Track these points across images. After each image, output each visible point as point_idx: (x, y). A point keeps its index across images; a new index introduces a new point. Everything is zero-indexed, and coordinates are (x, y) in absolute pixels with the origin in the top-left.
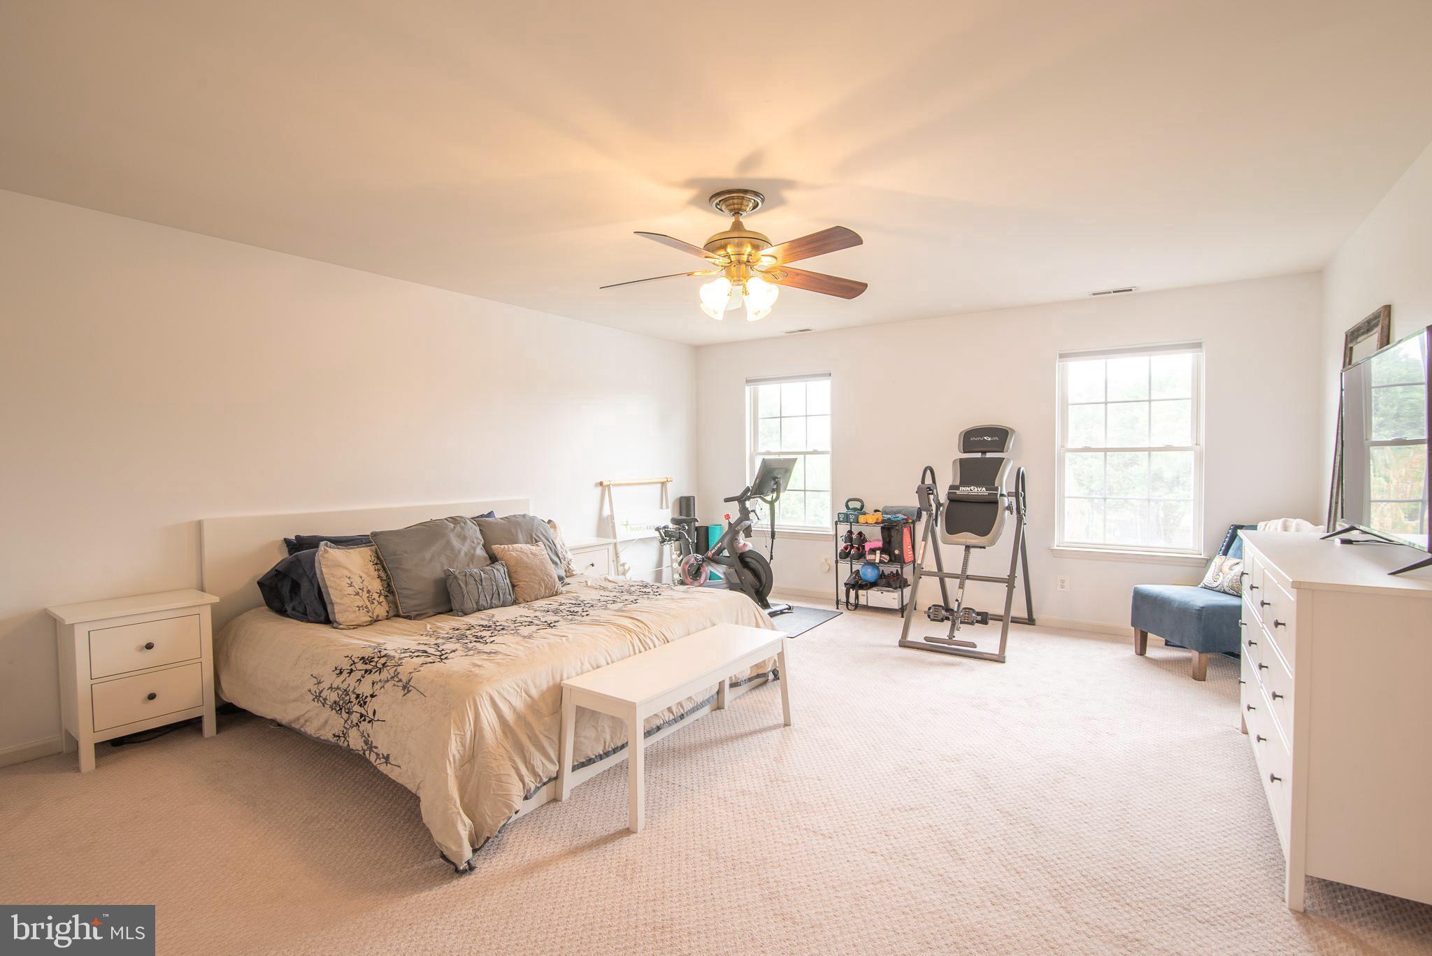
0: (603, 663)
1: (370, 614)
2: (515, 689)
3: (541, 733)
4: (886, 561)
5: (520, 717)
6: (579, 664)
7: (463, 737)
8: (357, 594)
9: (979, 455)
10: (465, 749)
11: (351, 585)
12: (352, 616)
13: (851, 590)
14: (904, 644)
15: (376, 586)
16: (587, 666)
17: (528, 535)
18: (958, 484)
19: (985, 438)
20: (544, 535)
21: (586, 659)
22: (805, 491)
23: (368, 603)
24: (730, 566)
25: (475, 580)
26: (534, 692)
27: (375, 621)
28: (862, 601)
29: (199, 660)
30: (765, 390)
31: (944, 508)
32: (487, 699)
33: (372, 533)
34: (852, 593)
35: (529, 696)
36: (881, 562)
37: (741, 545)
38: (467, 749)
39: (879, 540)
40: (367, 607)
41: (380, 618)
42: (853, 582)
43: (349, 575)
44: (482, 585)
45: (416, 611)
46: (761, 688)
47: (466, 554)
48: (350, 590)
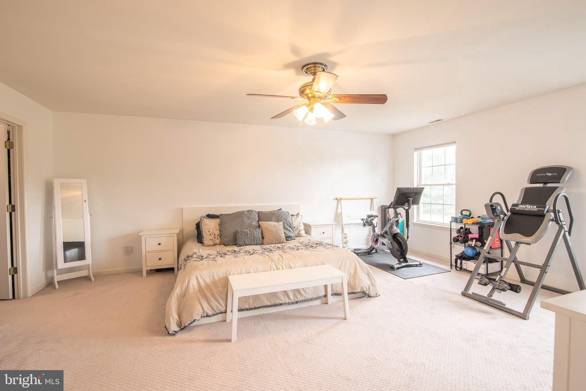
0: (252, 271)
1: (213, 242)
2: (207, 275)
3: (217, 294)
4: (479, 246)
5: (208, 286)
6: (240, 270)
7: (182, 288)
8: (211, 235)
9: (541, 185)
10: (182, 292)
11: (209, 232)
12: (208, 242)
13: (459, 259)
14: (465, 294)
15: (218, 232)
16: (243, 271)
17: (277, 218)
18: (520, 203)
19: (548, 174)
20: (285, 219)
21: (244, 269)
22: (443, 204)
23: (213, 238)
24: (389, 240)
25: (245, 234)
26: (216, 278)
27: (215, 245)
28: (464, 266)
29: (173, 250)
30: (426, 153)
31: (507, 217)
32: (195, 277)
33: (220, 214)
34: (459, 261)
35: (214, 279)
36: (475, 245)
37: (394, 230)
38: (183, 292)
39: (477, 234)
40: (213, 240)
41: (217, 244)
42: (460, 256)
43: (209, 228)
44: (247, 236)
45: (227, 243)
46: (359, 299)
47: (248, 224)
48: (209, 233)
